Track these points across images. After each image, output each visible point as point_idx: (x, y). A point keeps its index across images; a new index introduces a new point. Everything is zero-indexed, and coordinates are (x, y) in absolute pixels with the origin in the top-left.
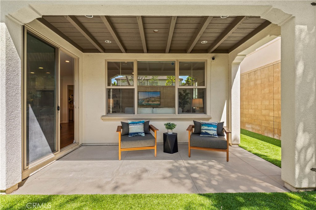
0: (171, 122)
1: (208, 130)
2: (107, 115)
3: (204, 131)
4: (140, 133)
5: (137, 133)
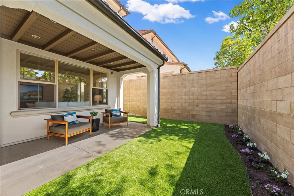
0: (95, 111)
1: (116, 113)
2: (19, 110)
3: (114, 114)
4: (76, 121)
5: (74, 122)
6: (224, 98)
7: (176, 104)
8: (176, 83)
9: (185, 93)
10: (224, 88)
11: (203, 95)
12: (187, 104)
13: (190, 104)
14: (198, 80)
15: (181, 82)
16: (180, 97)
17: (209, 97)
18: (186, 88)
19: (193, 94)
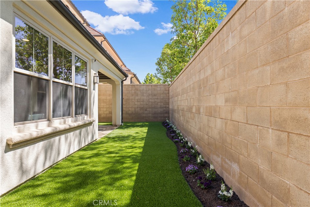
6: (162, 104)
7: (130, 109)
8: (130, 92)
9: (137, 100)
10: (162, 98)
11: (149, 102)
12: (139, 109)
13: (141, 108)
14: (146, 90)
15: (134, 91)
16: (134, 103)
17: (154, 104)
18: (138, 96)
19: (143, 101)
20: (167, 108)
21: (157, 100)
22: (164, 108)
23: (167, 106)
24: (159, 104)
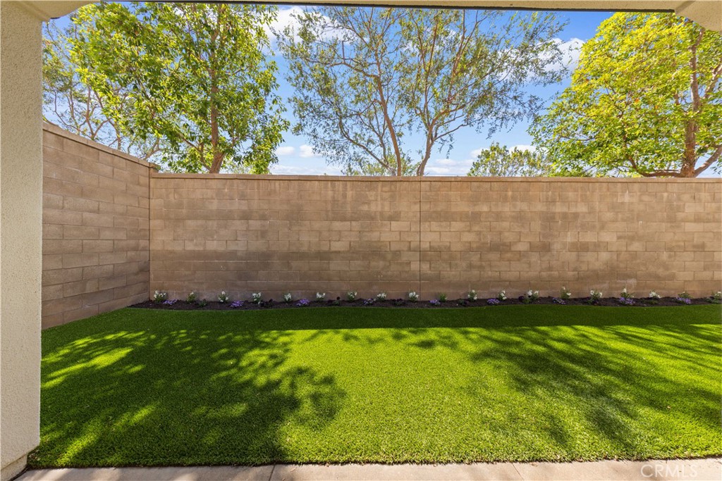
20: (142, 253)
21: (92, 215)
22: (129, 253)
23: (143, 243)
24: (107, 234)
